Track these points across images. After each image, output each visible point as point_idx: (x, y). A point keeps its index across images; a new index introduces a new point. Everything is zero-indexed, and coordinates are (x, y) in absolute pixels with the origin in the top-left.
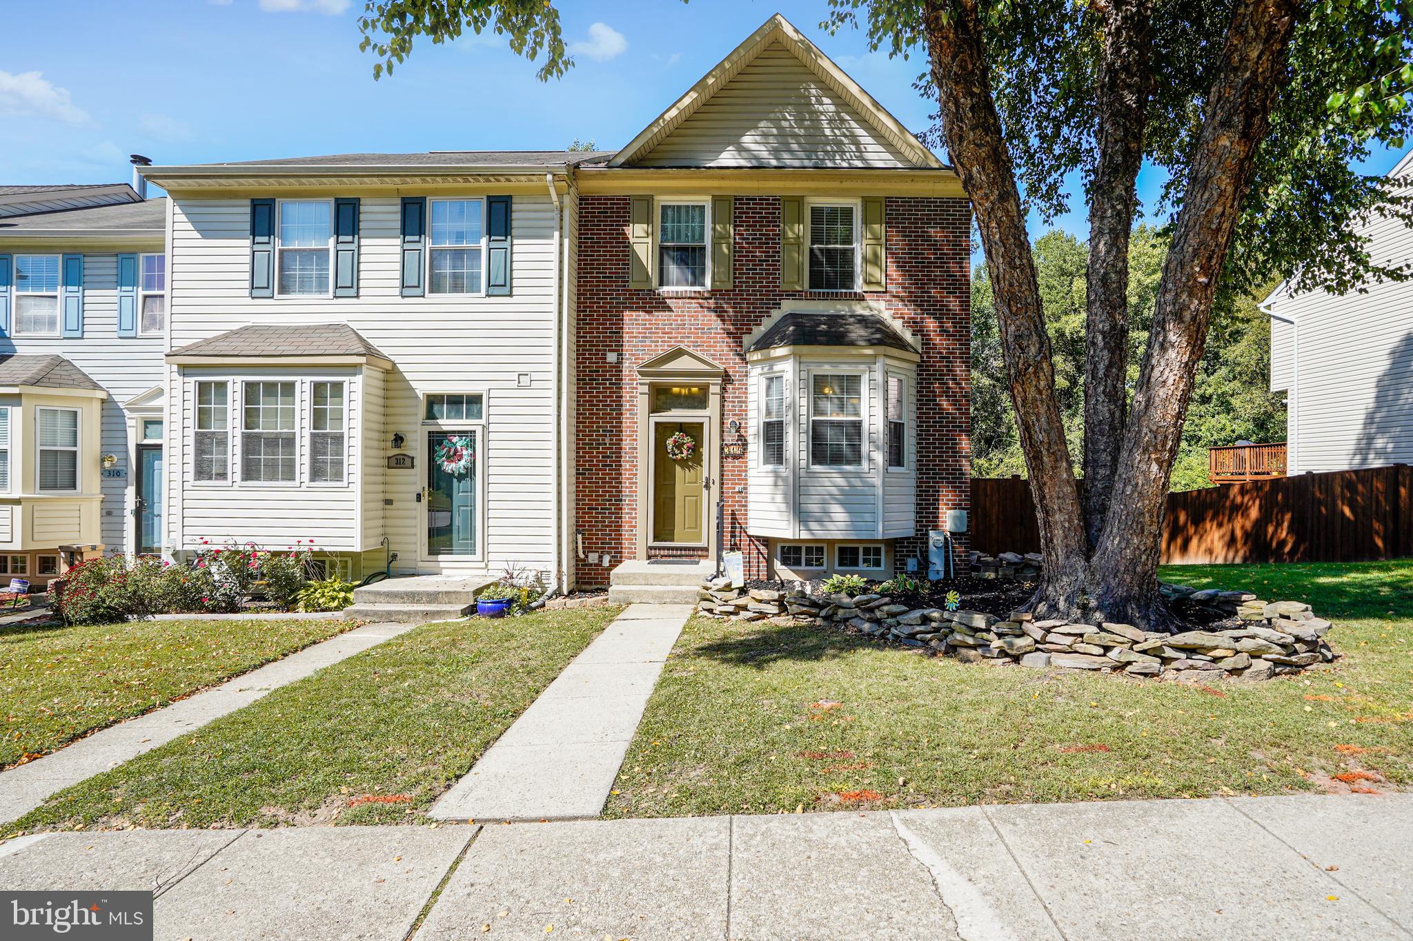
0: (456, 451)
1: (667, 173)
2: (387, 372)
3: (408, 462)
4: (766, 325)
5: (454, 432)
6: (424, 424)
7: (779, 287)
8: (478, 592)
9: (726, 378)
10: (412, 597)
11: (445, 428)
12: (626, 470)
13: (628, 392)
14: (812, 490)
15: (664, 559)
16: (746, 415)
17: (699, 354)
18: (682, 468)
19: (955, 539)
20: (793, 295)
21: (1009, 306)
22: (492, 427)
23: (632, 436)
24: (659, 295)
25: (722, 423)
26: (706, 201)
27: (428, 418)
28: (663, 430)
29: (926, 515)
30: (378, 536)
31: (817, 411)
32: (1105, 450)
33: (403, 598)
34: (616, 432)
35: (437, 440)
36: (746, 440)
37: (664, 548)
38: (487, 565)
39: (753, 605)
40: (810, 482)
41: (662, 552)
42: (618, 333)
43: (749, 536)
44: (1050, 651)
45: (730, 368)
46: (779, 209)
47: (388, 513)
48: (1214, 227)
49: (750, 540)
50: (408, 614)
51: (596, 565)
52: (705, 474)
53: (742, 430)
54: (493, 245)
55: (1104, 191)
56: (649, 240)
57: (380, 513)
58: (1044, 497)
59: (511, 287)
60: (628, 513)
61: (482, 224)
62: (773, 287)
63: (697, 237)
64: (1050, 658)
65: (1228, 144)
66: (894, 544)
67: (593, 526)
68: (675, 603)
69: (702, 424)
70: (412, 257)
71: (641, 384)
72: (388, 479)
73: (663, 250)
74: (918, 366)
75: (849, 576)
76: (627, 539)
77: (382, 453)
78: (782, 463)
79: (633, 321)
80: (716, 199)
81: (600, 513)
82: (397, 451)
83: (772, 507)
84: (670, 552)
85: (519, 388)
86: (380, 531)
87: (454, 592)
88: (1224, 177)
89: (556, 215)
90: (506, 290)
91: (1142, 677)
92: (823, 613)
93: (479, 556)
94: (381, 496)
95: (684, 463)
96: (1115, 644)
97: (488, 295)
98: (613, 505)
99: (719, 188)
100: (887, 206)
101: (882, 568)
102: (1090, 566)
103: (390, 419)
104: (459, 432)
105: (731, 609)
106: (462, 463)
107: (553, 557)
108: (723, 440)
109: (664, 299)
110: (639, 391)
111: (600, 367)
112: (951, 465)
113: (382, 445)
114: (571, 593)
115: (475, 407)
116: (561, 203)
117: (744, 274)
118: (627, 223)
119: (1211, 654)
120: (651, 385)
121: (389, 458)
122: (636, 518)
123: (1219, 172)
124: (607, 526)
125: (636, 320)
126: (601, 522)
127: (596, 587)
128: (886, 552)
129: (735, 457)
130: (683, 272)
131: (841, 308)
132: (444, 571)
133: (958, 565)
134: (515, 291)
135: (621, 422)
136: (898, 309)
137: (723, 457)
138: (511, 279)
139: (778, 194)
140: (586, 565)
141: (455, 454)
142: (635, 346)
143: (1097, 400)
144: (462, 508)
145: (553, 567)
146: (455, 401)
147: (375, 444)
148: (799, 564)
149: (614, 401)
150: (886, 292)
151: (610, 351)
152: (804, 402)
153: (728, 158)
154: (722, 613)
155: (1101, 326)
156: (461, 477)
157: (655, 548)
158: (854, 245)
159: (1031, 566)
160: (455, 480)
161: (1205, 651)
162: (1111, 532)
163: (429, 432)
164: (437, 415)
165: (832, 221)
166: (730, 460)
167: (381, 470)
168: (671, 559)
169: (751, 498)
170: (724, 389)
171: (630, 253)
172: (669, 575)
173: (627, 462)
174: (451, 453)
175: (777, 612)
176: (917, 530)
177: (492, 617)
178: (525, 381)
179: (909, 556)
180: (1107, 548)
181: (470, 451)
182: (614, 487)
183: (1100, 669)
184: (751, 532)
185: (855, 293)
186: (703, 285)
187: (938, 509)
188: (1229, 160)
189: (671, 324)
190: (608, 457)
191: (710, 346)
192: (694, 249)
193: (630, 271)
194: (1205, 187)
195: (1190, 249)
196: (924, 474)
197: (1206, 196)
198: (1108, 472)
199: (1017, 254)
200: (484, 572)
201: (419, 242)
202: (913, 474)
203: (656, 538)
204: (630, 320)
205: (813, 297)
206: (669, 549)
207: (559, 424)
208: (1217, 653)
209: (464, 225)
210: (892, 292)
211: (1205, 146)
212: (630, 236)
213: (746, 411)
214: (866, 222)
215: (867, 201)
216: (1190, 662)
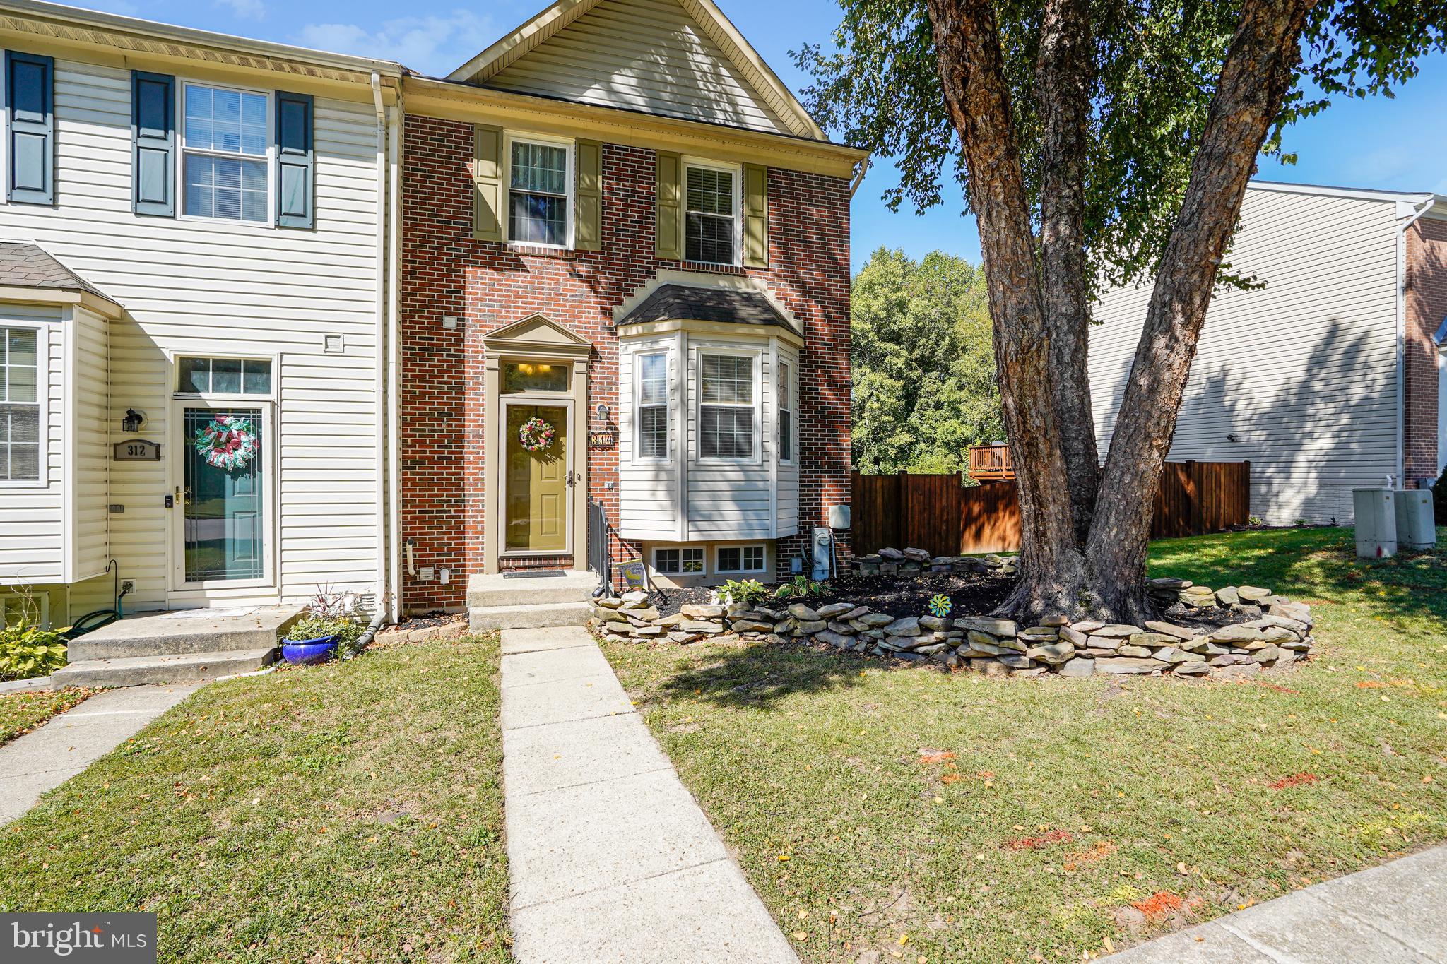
0: (230, 436)
1: (525, 101)
2: (111, 320)
3: (150, 451)
4: (641, 295)
5: (226, 410)
6: (176, 398)
7: (654, 253)
8: (283, 630)
9: (594, 355)
10: (176, 644)
11: (212, 405)
12: (470, 463)
13: (471, 367)
14: (703, 485)
15: (519, 571)
16: (617, 399)
17: (560, 325)
18: (539, 460)
19: (837, 536)
20: (670, 264)
21: (1010, 277)
22: (286, 406)
23: (476, 421)
24: (511, 250)
25: (589, 408)
26: (568, 144)
27: (182, 389)
28: (516, 416)
29: (809, 513)
30: (100, 558)
31: (707, 396)
32: (1076, 438)
33: (158, 647)
34: (457, 415)
35: (197, 421)
36: (616, 428)
37: (519, 558)
38: (280, 591)
39: (685, 624)
40: (700, 476)
41: (516, 563)
42: (458, 292)
43: (621, 540)
44: (1092, 657)
45: (598, 343)
46: (654, 164)
47: (114, 525)
48: (1230, 206)
49: (622, 545)
50: (173, 670)
51: (430, 582)
52: (569, 468)
53: (612, 417)
54: (285, 158)
55: (1060, 170)
56: (499, 182)
57: (103, 525)
58: (1037, 487)
59: (314, 220)
60: (472, 517)
61: (269, 127)
62: (647, 253)
63: (555, 185)
64: (1094, 664)
65: (1250, 120)
66: (777, 545)
67: (426, 534)
68: (557, 625)
69: (565, 408)
70: (151, 161)
71: (489, 357)
72: (114, 475)
73: (514, 198)
74: (801, 352)
75: (744, 581)
76: (471, 549)
77: (104, 438)
78: (664, 455)
79: (478, 281)
80: (580, 143)
81: (436, 517)
82: (130, 436)
83: (653, 505)
84: (527, 563)
85: (327, 353)
86: (103, 550)
87: (246, 633)
88: (1243, 155)
89: (380, 131)
90: (307, 222)
91: (1192, 678)
92: (778, 629)
93: (267, 578)
94: (103, 500)
95: (541, 456)
96: (1164, 644)
97: (278, 227)
98: (453, 506)
99: (584, 130)
100: (769, 176)
101: (764, 570)
102: (1087, 560)
103: (118, 389)
104: (233, 410)
105: (658, 630)
106: (241, 452)
107: (379, 575)
108: (589, 428)
109: (517, 255)
110: (486, 366)
111: (435, 334)
112: (832, 458)
113: (105, 425)
114: (402, 620)
115: (259, 378)
116: (387, 116)
117: (613, 234)
118: (469, 157)
119: (1249, 647)
120: (502, 360)
121: (116, 445)
122: (482, 522)
123: (1239, 148)
124: (444, 533)
125: (482, 278)
126: (436, 528)
127: (431, 610)
128: (768, 552)
129: (604, 448)
130: (538, 226)
131: (723, 283)
132: (213, 604)
133: (840, 563)
134: (320, 225)
135: (463, 404)
136: (780, 290)
137: (590, 448)
138: (314, 208)
139: (653, 146)
140: (417, 583)
141: (228, 441)
142: (480, 310)
143: (1064, 386)
144: (238, 515)
145: (378, 589)
146: (227, 368)
147: (95, 424)
148: (676, 570)
149: (453, 377)
150: (768, 270)
151: (446, 314)
152: (692, 384)
153: (594, 95)
154: (642, 636)
155: (1064, 309)
156: (237, 473)
157: (508, 558)
158: (733, 216)
159: (913, 561)
160: (228, 477)
161: (1242, 644)
162: (1107, 523)
163: (186, 410)
164: (198, 386)
165: (709, 187)
166: (597, 451)
167: (102, 463)
168: (528, 570)
169: (622, 495)
170: (590, 368)
171: (474, 195)
172: (542, 591)
173: (471, 453)
174: (223, 439)
175: (721, 630)
176: (800, 528)
177: (309, 663)
178: (335, 345)
179: (792, 556)
180: (1102, 541)
181: (252, 437)
182: (453, 484)
183: (1150, 673)
184: (624, 535)
185: (737, 268)
186: (562, 243)
187: (821, 504)
188: (1249, 138)
189: (527, 287)
190: (446, 447)
191: (574, 316)
192: (552, 200)
193: (474, 217)
194: (1224, 163)
195: (1206, 227)
196: (806, 467)
197: (1223, 173)
198: (1082, 461)
199: (1022, 218)
200: (276, 600)
201: (165, 139)
202: (797, 468)
203: (509, 545)
204: (474, 278)
205: (689, 268)
206: (525, 558)
207: (385, 403)
208: (1253, 645)
209: (238, 126)
210: (774, 270)
211: (1224, 120)
212: (474, 174)
213: (617, 394)
214: (747, 192)
215: (748, 168)
216: (1235, 657)
